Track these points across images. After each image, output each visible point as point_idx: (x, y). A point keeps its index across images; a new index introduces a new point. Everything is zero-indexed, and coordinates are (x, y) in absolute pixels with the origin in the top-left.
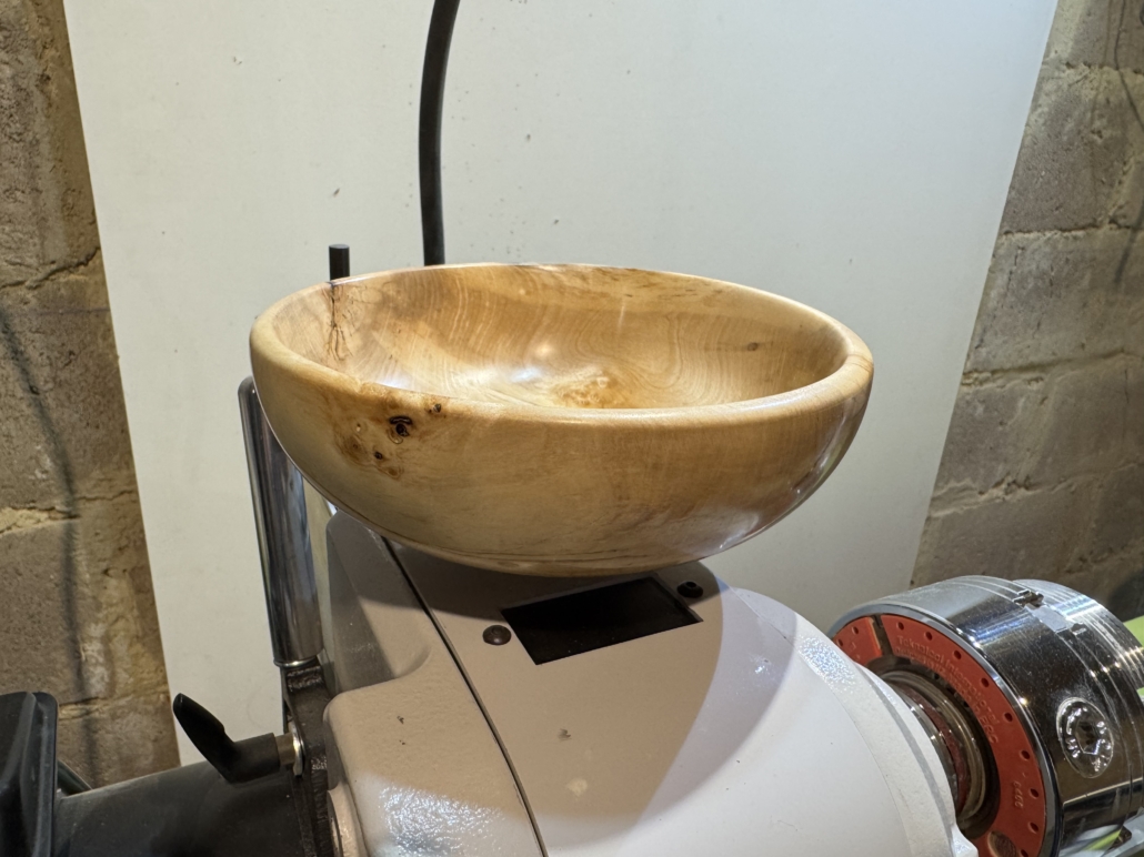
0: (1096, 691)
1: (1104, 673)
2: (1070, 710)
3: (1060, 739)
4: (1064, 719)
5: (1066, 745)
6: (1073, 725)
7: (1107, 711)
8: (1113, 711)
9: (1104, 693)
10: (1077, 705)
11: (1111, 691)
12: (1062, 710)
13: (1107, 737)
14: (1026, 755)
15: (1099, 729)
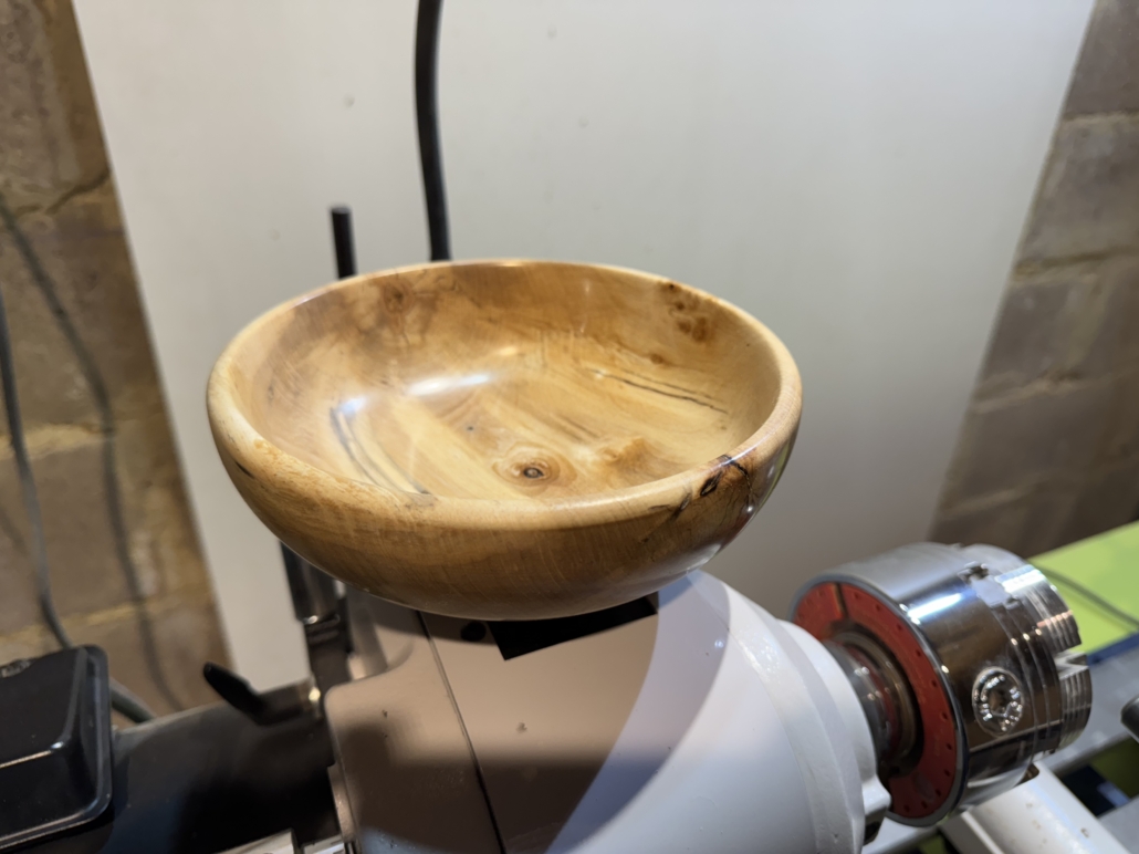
0: (1015, 660)
1: (1025, 641)
2: (990, 677)
3: (974, 705)
4: (981, 686)
5: (979, 709)
6: (989, 692)
7: (1022, 678)
8: (1028, 678)
9: (1022, 662)
10: (997, 674)
11: (1029, 660)
12: (981, 677)
13: (1018, 700)
14: (945, 716)
15: (1010, 694)
